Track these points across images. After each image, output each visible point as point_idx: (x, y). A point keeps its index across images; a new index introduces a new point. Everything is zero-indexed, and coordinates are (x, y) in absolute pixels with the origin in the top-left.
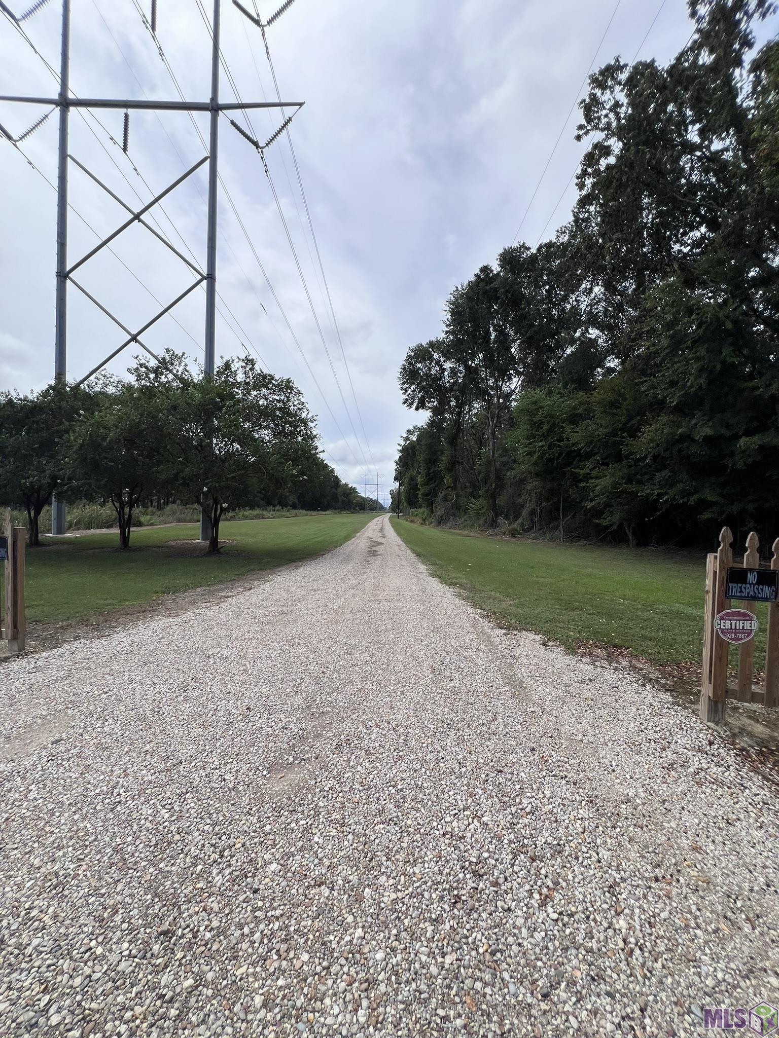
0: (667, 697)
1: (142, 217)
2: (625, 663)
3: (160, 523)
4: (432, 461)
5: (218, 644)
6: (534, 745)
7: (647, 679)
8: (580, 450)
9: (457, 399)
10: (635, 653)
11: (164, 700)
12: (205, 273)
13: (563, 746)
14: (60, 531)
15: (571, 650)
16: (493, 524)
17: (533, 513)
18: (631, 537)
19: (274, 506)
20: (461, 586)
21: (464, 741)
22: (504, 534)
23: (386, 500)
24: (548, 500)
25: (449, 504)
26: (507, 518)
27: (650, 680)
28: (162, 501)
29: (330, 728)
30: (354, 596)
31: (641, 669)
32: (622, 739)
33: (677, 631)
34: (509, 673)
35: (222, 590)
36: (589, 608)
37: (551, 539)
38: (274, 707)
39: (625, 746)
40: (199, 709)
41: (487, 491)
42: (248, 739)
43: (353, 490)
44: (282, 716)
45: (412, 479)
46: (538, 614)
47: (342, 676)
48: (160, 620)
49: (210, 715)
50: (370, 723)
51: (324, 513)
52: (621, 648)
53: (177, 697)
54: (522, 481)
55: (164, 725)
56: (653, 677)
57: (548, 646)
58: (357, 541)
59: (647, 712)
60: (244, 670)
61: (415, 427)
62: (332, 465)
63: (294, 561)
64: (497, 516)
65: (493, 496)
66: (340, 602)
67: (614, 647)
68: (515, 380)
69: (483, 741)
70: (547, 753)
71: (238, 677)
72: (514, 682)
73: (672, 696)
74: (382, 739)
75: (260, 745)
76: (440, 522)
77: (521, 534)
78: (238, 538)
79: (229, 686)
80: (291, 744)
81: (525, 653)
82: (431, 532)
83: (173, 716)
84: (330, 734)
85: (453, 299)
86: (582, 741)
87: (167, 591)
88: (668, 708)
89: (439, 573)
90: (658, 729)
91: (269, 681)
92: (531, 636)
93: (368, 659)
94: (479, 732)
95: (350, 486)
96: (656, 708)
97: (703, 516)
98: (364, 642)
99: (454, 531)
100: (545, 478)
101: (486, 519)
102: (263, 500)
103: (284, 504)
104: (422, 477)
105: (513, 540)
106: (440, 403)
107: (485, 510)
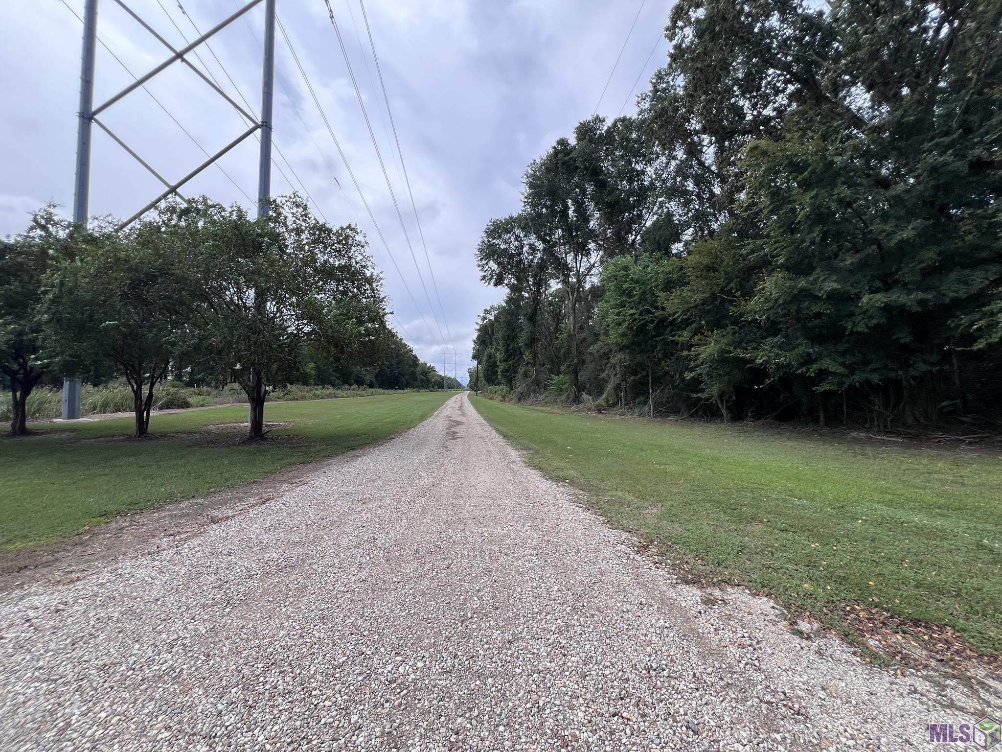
1: (185, 56)
4: (511, 337)
8: (675, 320)
9: (534, 277)
12: (259, 120)
14: (72, 415)
16: (577, 400)
17: (618, 388)
18: (725, 413)
19: (350, 385)
20: (572, 483)
22: (589, 410)
23: (464, 378)
24: (636, 373)
25: (530, 380)
26: (590, 394)
37: (640, 415)
41: (568, 367)
43: (432, 369)
45: (490, 356)
51: (402, 391)
54: (607, 356)
58: (435, 421)
61: (492, 308)
62: (411, 345)
64: (579, 391)
65: (575, 371)
68: (594, 255)
76: (521, 398)
77: (606, 410)
82: (513, 409)
85: (530, 171)
89: (536, 461)
95: (428, 365)
97: (819, 388)
99: (536, 408)
100: (633, 350)
101: (569, 395)
102: (338, 379)
103: (360, 382)
104: (501, 354)
105: (600, 416)
106: (517, 280)
107: (567, 385)
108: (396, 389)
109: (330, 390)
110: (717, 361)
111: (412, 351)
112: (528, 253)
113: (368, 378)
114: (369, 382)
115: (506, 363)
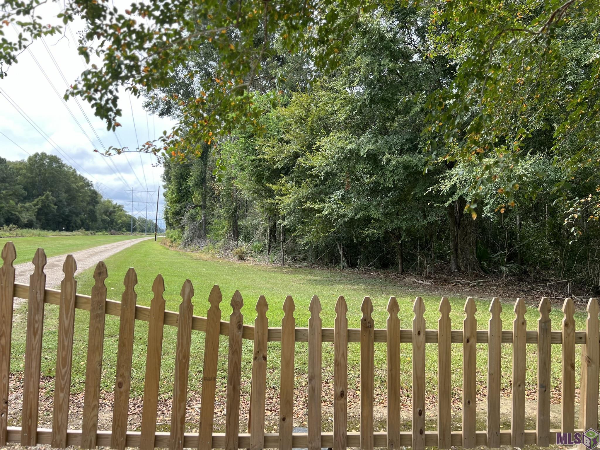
25: (196, 224)
37: (273, 262)
41: (227, 211)
51: (68, 233)
65: (234, 217)
76: (186, 244)
77: (253, 256)
95: (114, 203)
107: (224, 231)
108: (63, 230)
111: (90, 186)
113: (25, 217)
114: (28, 221)
115: (177, 205)
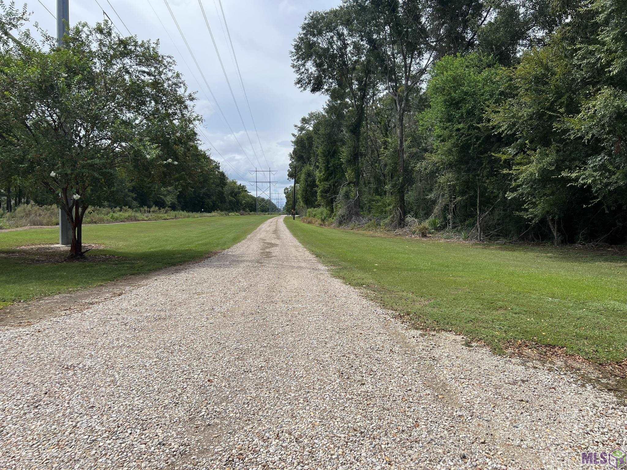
0: (611, 397)
2: (559, 363)
3: (10, 227)
4: (331, 152)
5: (79, 355)
6: (465, 452)
7: (585, 380)
8: (500, 134)
9: (360, 80)
10: (571, 353)
11: (9, 418)
13: (499, 453)
15: (497, 351)
16: (401, 223)
17: (446, 209)
18: (555, 234)
19: (149, 207)
20: (368, 286)
21: (381, 450)
22: (414, 233)
24: (463, 193)
25: (351, 202)
26: (416, 216)
27: (590, 380)
28: (13, 202)
29: (219, 442)
30: (245, 298)
31: (579, 370)
32: (566, 443)
33: (614, 329)
34: (429, 375)
35: (88, 296)
36: (515, 307)
37: (467, 238)
38: (149, 421)
39: (570, 450)
40: (53, 427)
41: (393, 187)
42: (115, 458)
43: (242, 189)
44: (159, 431)
45: (309, 175)
46: (458, 313)
47: (233, 384)
48: (7, 330)
49: (67, 433)
50: (267, 434)
51: (209, 214)
52: (554, 347)
53: (25, 414)
54: (433, 175)
55: (9, 447)
56: (592, 377)
57: (472, 347)
58: (248, 243)
59: (591, 413)
60: (112, 381)
61: (311, 115)
63: (174, 265)
64: (405, 213)
65: (401, 192)
66: (229, 305)
67: (546, 346)
68: (426, 55)
69: (405, 449)
70: (481, 460)
71: (104, 389)
72: (436, 384)
73: (616, 396)
74: (283, 452)
75: (131, 465)
77: (432, 233)
78: (107, 242)
79: (92, 400)
80: (170, 461)
81: (446, 355)
83: (19, 436)
84: (218, 449)
86: (519, 446)
87: (17, 299)
88: (613, 408)
89: (342, 274)
90: (606, 430)
91: (143, 392)
92: (452, 336)
93: (264, 364)
94: (398, 439)
95: (238, 184)
96: (600, 409)
98: (258, 347)
99: (358, 232)
100: (459, 169)
101: (393, 217)
102: (135, 199)
103: (161, 204)
104: (320, 172)
105: (424, 239)
106: (339, 85)
107: (391, 207)
108: (201, 212)
109: (129, 213)
110: (539, 180)
111: (218, 168)
112: (352, 54)
113: (169, 199)
114: (171, 204)
115: (326, 183)
